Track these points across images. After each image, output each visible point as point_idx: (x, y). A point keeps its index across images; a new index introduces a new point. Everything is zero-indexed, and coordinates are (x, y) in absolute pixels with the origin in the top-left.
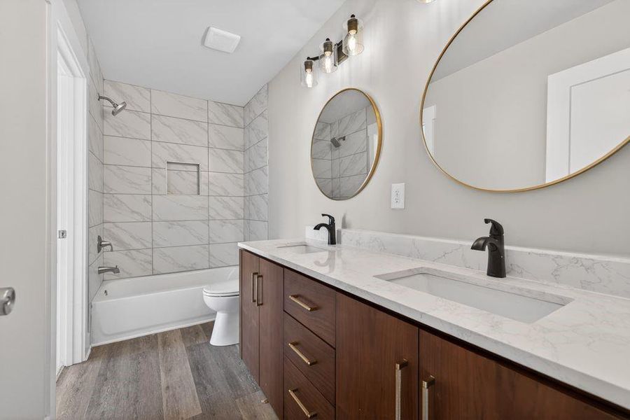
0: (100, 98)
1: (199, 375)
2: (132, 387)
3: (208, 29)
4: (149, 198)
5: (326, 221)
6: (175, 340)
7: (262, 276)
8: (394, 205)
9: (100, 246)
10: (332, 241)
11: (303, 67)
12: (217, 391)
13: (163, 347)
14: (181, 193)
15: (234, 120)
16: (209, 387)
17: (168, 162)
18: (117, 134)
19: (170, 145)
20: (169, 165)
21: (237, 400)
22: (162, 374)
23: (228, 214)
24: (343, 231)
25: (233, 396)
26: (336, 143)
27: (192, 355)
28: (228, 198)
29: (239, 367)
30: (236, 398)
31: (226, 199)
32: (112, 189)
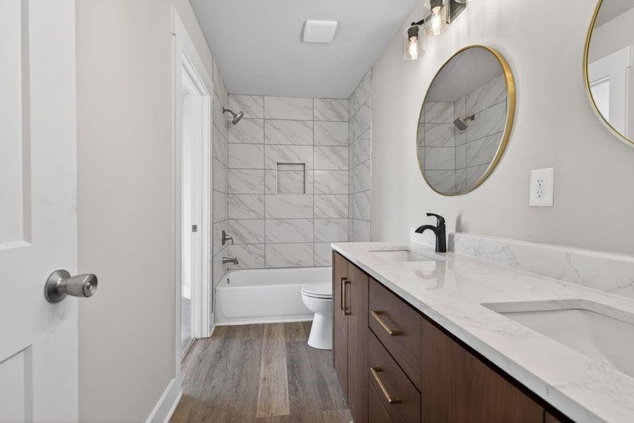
0: (224, 111)
1: (294, 375)
2: (238, 370)
3: (305, 22)
4: (262, 197)
5: (434, 222)
6: (278, 334)
7: (350, 283)
8: (534, 201)
9: (224, 240)
10: (441, 247)
11: (407, 36)
12: (307, 395)
13: (267, 338)
14: (289, 193)
15: (338, 114)
16: (300, 388)
17: (278, 164)
18: (237, 141)
19: (279, 146)
20: (279, 166)
21: (325, 412)
22: (263, 364)
23: (332, 213)
24: (457, 235)
25: (321, 406)
26: (460, 126)
27: (290, 352)
28: (333, 196)
29: (331, 376)
30: (324, 410)
31: (330, 197)
32: (234, 190)
